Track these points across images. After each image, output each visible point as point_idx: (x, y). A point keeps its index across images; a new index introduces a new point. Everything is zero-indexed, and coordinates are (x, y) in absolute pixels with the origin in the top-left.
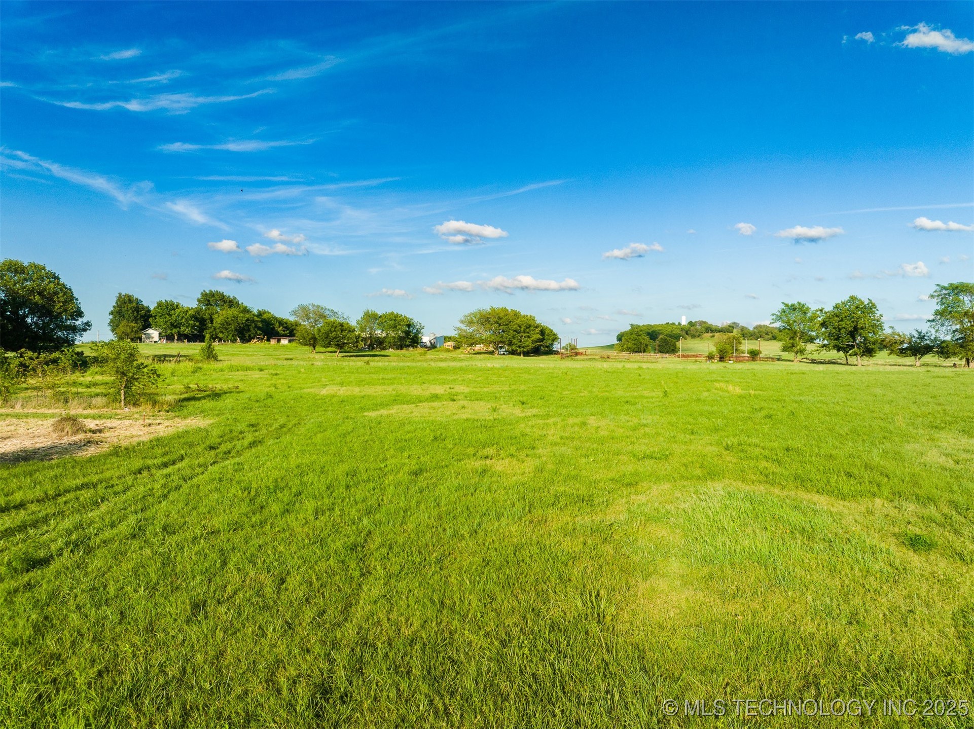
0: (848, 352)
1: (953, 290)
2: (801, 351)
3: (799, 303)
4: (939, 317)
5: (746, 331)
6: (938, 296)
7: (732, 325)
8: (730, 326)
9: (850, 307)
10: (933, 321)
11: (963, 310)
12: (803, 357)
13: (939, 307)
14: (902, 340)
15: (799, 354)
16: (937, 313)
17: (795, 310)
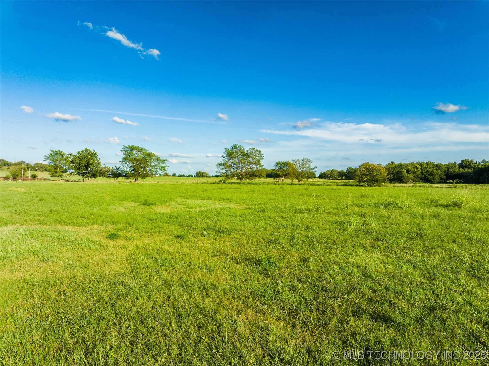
0: (84, 176)
1: (130, 148)
2: (60, 176)
3: (59, 151)
4: (124, 160)
5: (29, 166)
6: (124, 151)
7: (21, 162)
8: (19, 163)
9: (85, 154)
10: (122, 162)
11: (134, 157)
12: (61, 178)
13: (124, 156)
14: (109, 170)
15: (59, 177)
16: (123, 158)
17: (57, 154)
